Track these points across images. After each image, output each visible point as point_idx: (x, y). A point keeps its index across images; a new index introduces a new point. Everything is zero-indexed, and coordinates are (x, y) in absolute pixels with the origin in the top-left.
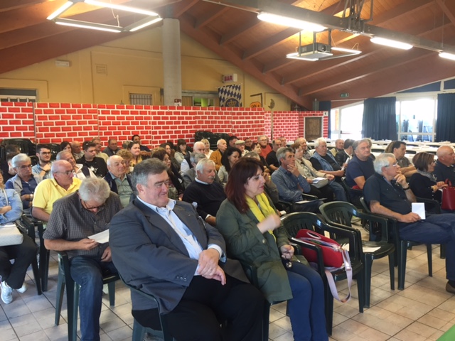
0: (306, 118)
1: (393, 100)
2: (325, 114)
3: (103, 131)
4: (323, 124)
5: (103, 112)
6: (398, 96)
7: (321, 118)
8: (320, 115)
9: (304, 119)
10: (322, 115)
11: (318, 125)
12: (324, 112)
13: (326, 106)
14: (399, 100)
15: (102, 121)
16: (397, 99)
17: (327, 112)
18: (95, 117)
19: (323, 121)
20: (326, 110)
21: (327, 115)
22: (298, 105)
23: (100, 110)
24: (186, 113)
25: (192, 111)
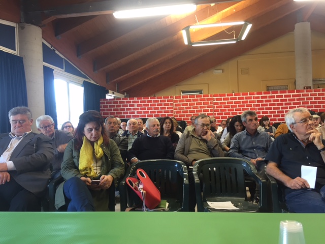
3: (217, 113)
5: (217, 99)
15: (216, 105)
18: (211, 103)
23: (215, 98)
24: (290, 96)
25: (295, 93)
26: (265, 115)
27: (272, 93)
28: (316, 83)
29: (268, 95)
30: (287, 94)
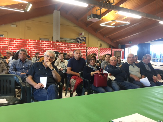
0: (115, 51)
1: (149, 44)
2: (123, 50)
3: (11, 48)
4: (122, 54)
5: (11, 41)
6: (151, 43)
7: (121, 51)
8: (120, 50)
9: (114, 52)
10: (121, 50)
11: (120, 54)
12: (122, 49)
13: (123, 47)
14: (152, 45)
15: (10, 44)
16: (151, 44)
17: (124, 49)
18: (7, 43)
19: (122, 53)
20: (123, 48)
21: (124, 50)
22: (112, 46)
23: (10, 40)
24: (49, 44)
25: (52, 43)
26: (37, 52)
27: (41, 42)
28: (61, 39)
29: (39, 42)
30: (48, 43)
